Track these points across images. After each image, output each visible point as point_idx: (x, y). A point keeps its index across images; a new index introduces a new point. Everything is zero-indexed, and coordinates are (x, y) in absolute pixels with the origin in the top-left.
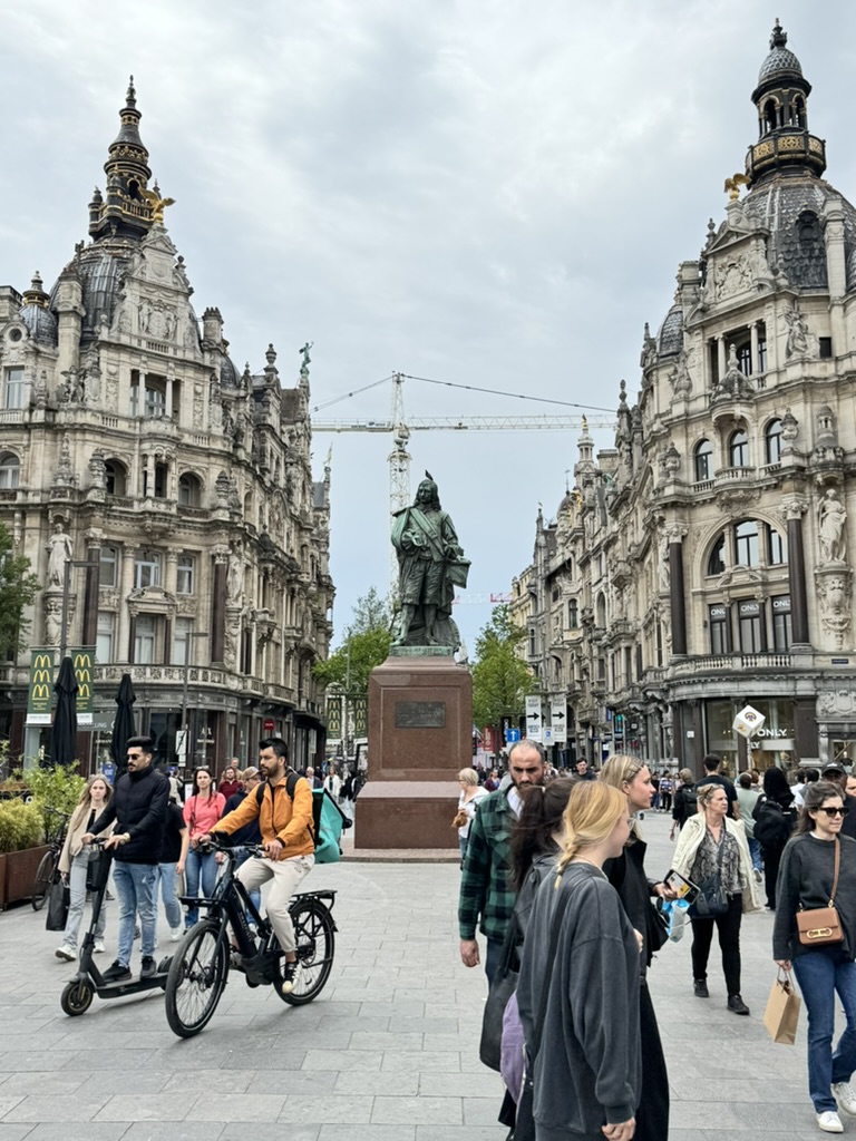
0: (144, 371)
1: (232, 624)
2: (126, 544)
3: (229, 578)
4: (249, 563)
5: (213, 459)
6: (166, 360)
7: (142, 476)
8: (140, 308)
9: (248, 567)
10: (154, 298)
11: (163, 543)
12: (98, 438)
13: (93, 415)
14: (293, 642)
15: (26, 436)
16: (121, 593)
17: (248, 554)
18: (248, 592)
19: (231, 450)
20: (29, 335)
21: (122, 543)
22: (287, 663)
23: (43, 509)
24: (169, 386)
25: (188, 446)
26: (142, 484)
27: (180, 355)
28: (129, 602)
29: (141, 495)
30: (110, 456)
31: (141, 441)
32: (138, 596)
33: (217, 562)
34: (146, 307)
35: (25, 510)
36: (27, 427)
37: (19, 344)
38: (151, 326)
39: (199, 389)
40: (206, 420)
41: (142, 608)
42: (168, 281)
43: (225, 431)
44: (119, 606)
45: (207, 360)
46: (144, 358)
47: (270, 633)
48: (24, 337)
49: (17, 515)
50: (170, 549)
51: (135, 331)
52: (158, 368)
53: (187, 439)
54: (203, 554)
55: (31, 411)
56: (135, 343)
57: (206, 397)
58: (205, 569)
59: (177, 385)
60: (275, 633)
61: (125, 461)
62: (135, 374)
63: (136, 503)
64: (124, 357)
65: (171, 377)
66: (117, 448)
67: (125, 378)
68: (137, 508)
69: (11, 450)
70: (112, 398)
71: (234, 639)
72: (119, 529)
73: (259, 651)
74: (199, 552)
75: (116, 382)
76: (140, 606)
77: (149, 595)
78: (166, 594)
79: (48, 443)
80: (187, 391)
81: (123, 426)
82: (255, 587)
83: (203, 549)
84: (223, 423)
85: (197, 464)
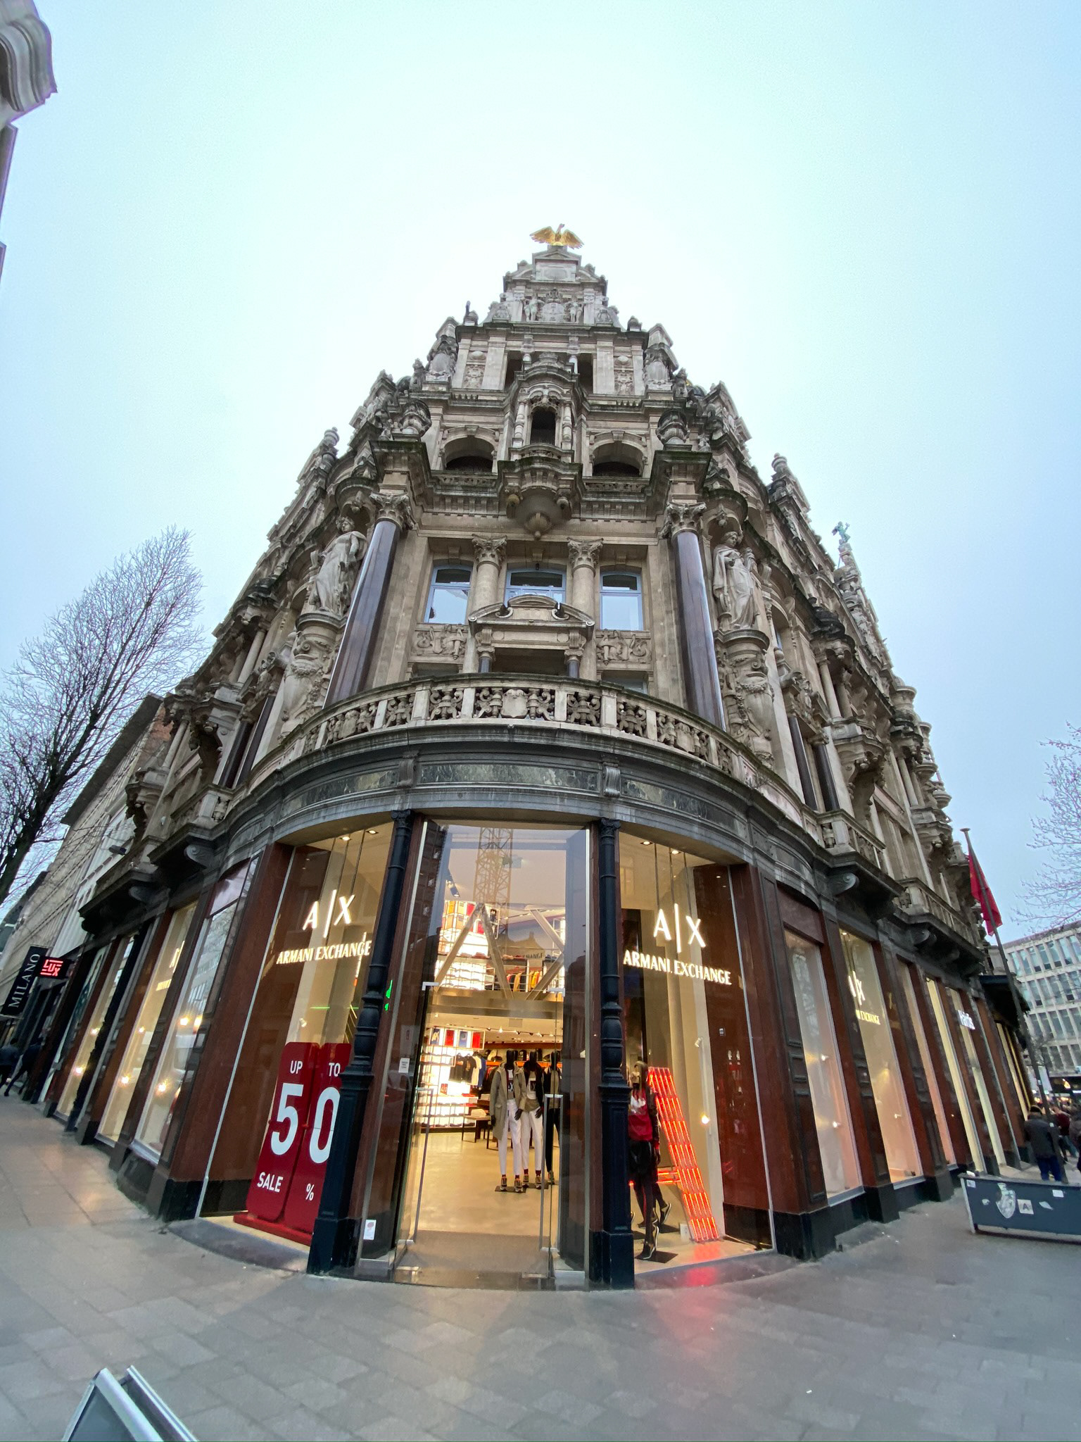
2: (480, 543)
6: (566, 335)
8: (526, 304)
11: (558, 537)
21: (472, 545)
24: (571, 362)
25: (602, 408)
28: (474, 630)
31: (514, 405)
32: (493, 617)
34: (532, 301)
39: (624, 359)
41: (504, 639)
44: (464, 653)
46: (528, 337)
50: (573, 546)
51: (516, 320)
52: (553, 347)
54: (651, 550)
57: (638, 367)
59: (586, 359)
61: (488, 439)
62: (515, 356)
64: (495, 339)
65: (575, 352)
66: (473, 423)
67: (497, 362)
72: (466, 521)
75: (482, 367)
76: (499, 636)
77: (519, 615)
78: (560, 613)
80: (602, 360)
83: (650, 542)
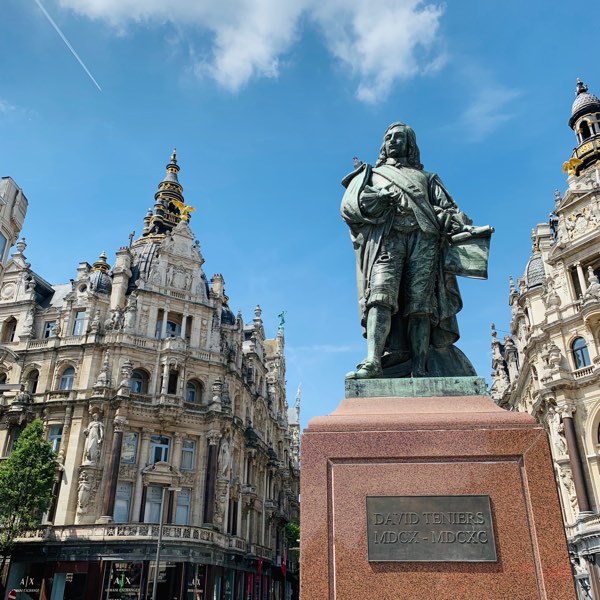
0: (167, 310)
1: (221, 493)
2: (144, 429)
3: (220, 457)
4: (237, 446)
5: (212, 369)
6: (184, 303)
7: (160, 380)
8: (168, 271)
9: (236, 450)
10: (178, 264)
11: (172, 429)
12: (130, 353)
13: (129, 337)
14: (271, 512)
15: (81, 353)
16: (138, 468)
17: (236, 440)
18: (236, 470)
19: (226, 363)
20: (91, 287)
21: (141, 429)
22: (267, 528)
23: (86, 404)
24: (184, 320)
25: (195, 359)
26: (159, 385)
27: (193, 300)
28: (143, 474)
29: (158, 393)
30: (138, 366)
31: (161, 356)
32: (150, 470)
33: (211, 443)
34: (171, 269)
35: (74, 404)
36: (83, 347)
37: (85, 294)
38: (175, 281)
39: (205, 322)
40: (209, 343)
41: (152, 479)
42: (189, 254)
43: (222, 350)
44: (136, 478)
45: (212, 303)
46: (168, 301)
47: (252, 503)
48: (88, 289)
49: (68, 409)
50: (177, 434)
51: (163, 284)
52: (177, 308)
53: (194, 355)
54: (202, 438)
55: (87, 336)
56: (162, 292)
57: (209, 328)
58: (202, 449)
59: (190, 319)
60: (257, 503)
61: (149, 369)
62: (161, 312)
63: (154, 399)
64: (154, 300)
65: (186, 314)
66: (144, 361)
67: (154, 314)
68: (154, 402)
69: (71, 364)
70: (143, 327)
71: (222, 505)
72: (140, 418)
73: (244, 518)
74: (199, 437)
75: (147, 316)
76: (151, 477)
77: (158, 469)
78: (171, 469)
79: (96, 357)
80: (197, 323)
81: (150, 345)
82: (241, 466)
83: (202, 434)
84: (221, 345)
85: (200, 372)
